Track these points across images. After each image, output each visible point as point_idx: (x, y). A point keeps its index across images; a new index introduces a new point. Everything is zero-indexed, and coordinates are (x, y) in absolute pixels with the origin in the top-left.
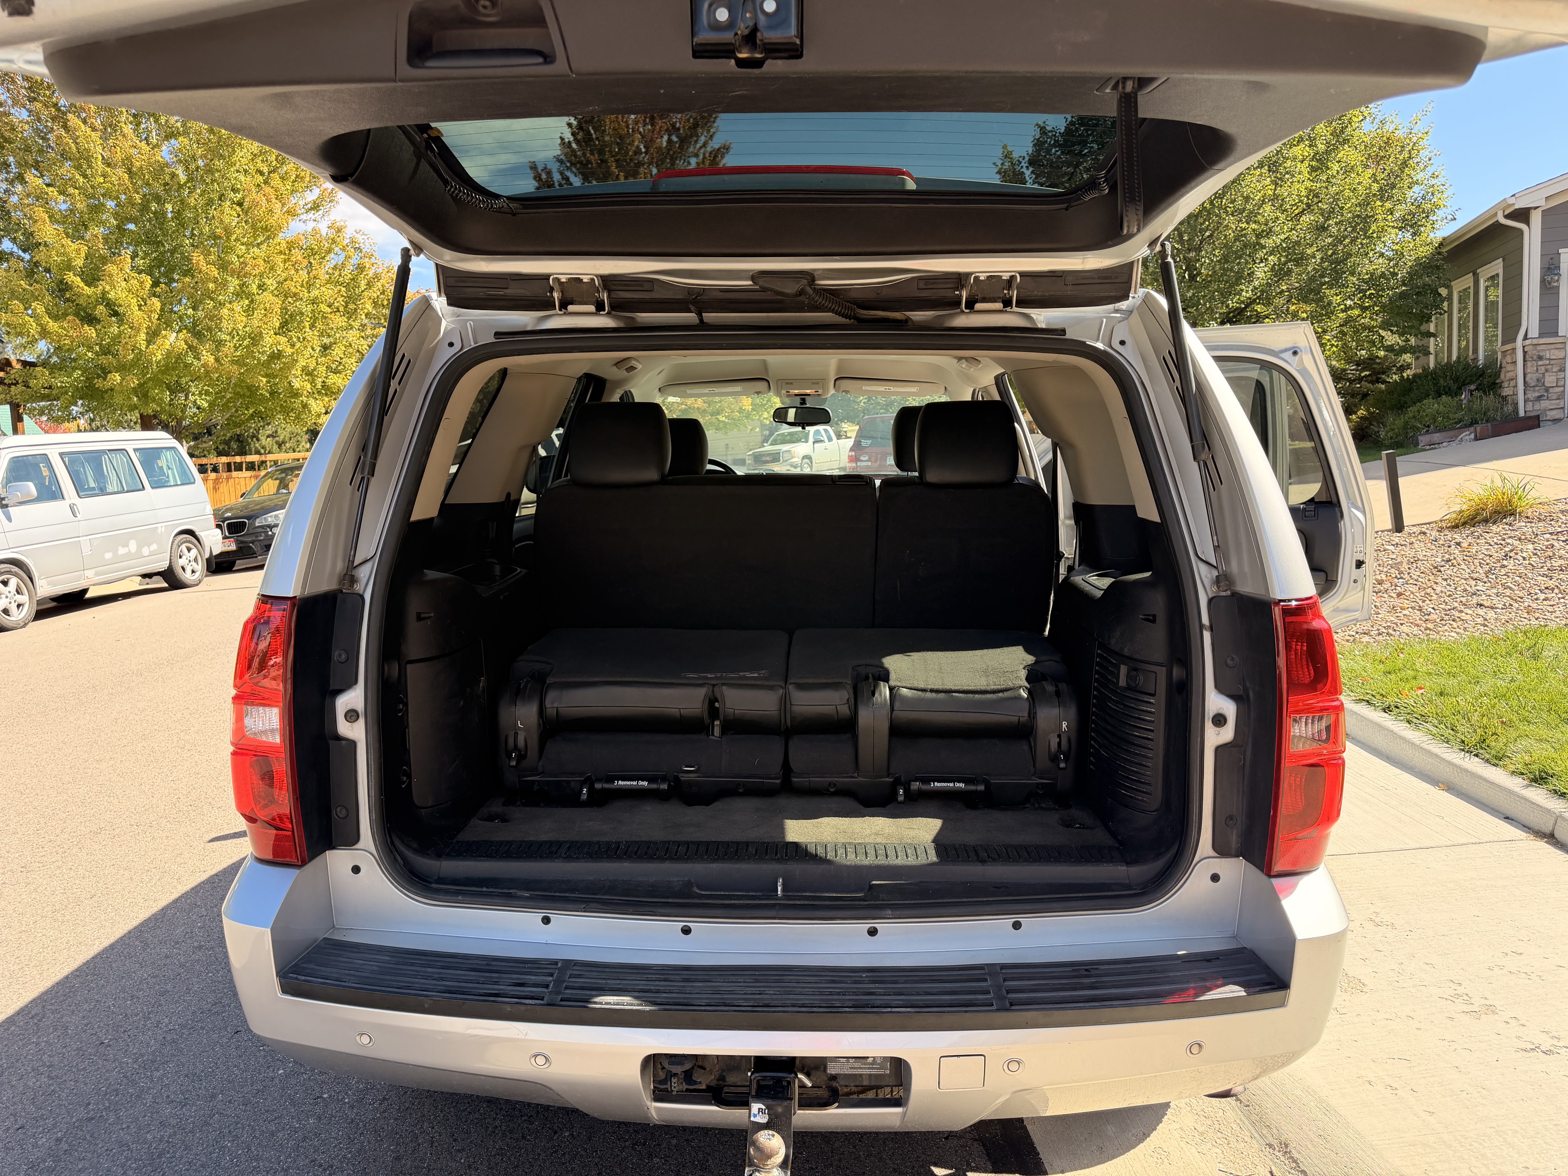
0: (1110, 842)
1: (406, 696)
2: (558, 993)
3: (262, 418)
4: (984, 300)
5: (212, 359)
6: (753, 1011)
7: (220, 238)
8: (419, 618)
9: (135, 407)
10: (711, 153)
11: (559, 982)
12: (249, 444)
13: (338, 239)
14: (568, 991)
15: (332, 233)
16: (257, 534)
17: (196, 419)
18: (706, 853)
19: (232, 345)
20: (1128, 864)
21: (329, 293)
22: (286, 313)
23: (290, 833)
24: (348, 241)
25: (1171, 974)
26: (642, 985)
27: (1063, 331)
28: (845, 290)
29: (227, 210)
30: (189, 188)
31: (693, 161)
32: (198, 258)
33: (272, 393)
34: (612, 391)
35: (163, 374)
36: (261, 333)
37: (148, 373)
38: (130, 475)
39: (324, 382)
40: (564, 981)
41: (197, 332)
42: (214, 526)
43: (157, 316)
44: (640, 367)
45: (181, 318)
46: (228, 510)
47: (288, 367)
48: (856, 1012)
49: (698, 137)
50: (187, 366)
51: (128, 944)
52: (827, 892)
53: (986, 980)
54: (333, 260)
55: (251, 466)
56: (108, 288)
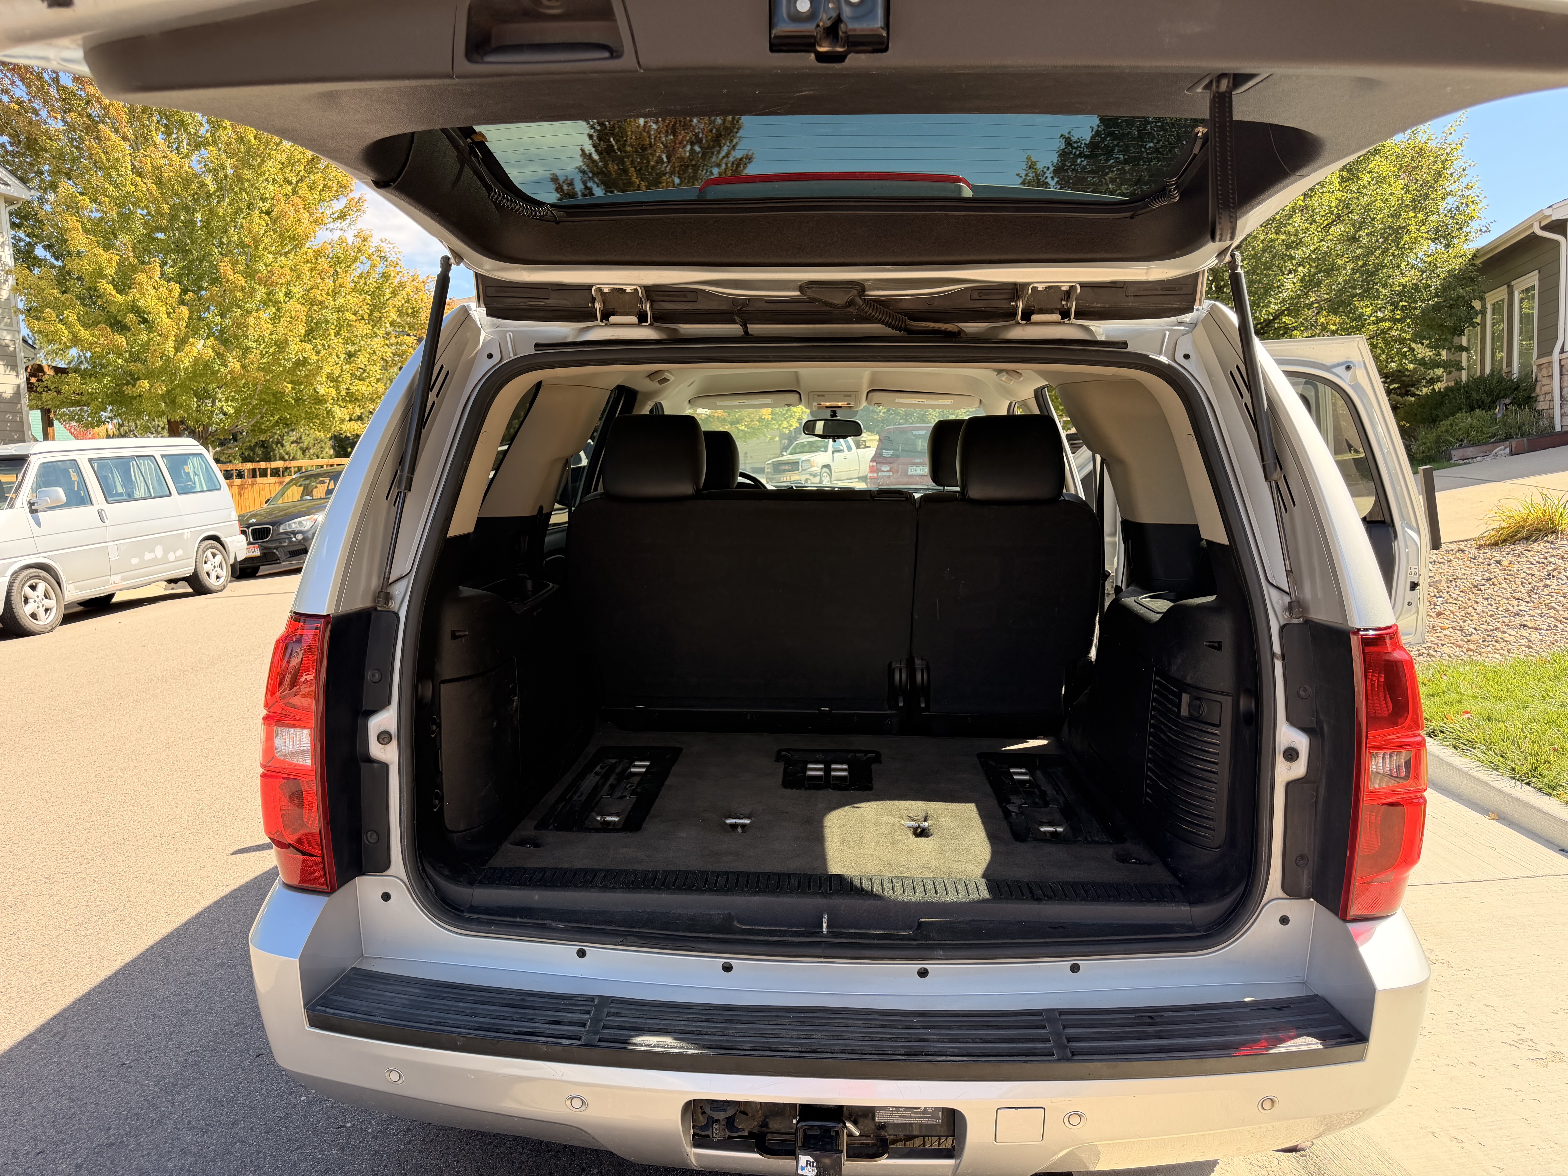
0: (1169, 879)
1: (439, 716)
2: (596, 1033)
3: (287, 425)
4: (1041, 311)
5: (238, 366)
6: (800, 1057)
7: (249, 246)
8: (454, 636)
9: (163, 413)
10: (733, 164)
11: (596, 1020)
12: (274, 450)
13: (364, 248)
14: (605, 1031)
15: (358, 242)
16: (280, 540)
17: (222, 425)
18: (747, 886)
19: (258, 352)
20: (1191, 904)
21: (353, 300)
22: (312, 321)
23: (319, 859)
24: (374, 249)
25: (1240, 1023)
26: (683, 1026)
27: (1125, 344)
28: (895, 301)
29: (257, 220)
30: (218, 197)
31: (716, 171)
32: (225, 268)
33: (297, 400)
34: (643, 404)
35: (190, 381)
36: (286, 341)
37: (176, 379)
38: (158, 481)
39: (347, 389)
40: (602, 1020)
41: (225, 340)
42: (239, 532)
43: (185, 324)
44: (672, 378)
45: (208, 325)
46: (252, 516)
47: (314, 373)
48: (910, 1060)
49: (721, 147)
50: (215, 373)
51: (151, 960)
52: (874, 929)
53: (1045, 1027)
54: (358, 269)
55: (276, 473)
56: (138, 296)
